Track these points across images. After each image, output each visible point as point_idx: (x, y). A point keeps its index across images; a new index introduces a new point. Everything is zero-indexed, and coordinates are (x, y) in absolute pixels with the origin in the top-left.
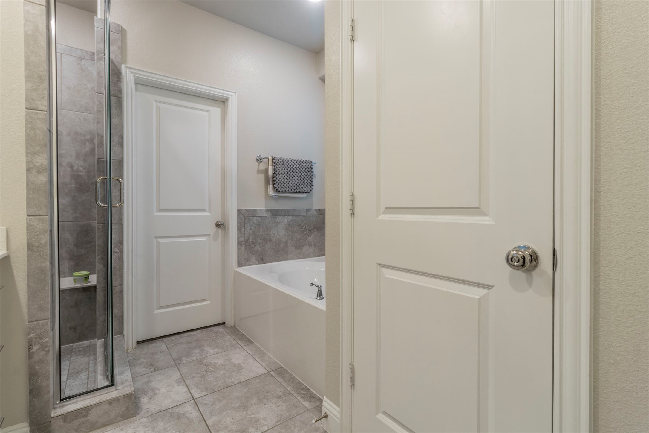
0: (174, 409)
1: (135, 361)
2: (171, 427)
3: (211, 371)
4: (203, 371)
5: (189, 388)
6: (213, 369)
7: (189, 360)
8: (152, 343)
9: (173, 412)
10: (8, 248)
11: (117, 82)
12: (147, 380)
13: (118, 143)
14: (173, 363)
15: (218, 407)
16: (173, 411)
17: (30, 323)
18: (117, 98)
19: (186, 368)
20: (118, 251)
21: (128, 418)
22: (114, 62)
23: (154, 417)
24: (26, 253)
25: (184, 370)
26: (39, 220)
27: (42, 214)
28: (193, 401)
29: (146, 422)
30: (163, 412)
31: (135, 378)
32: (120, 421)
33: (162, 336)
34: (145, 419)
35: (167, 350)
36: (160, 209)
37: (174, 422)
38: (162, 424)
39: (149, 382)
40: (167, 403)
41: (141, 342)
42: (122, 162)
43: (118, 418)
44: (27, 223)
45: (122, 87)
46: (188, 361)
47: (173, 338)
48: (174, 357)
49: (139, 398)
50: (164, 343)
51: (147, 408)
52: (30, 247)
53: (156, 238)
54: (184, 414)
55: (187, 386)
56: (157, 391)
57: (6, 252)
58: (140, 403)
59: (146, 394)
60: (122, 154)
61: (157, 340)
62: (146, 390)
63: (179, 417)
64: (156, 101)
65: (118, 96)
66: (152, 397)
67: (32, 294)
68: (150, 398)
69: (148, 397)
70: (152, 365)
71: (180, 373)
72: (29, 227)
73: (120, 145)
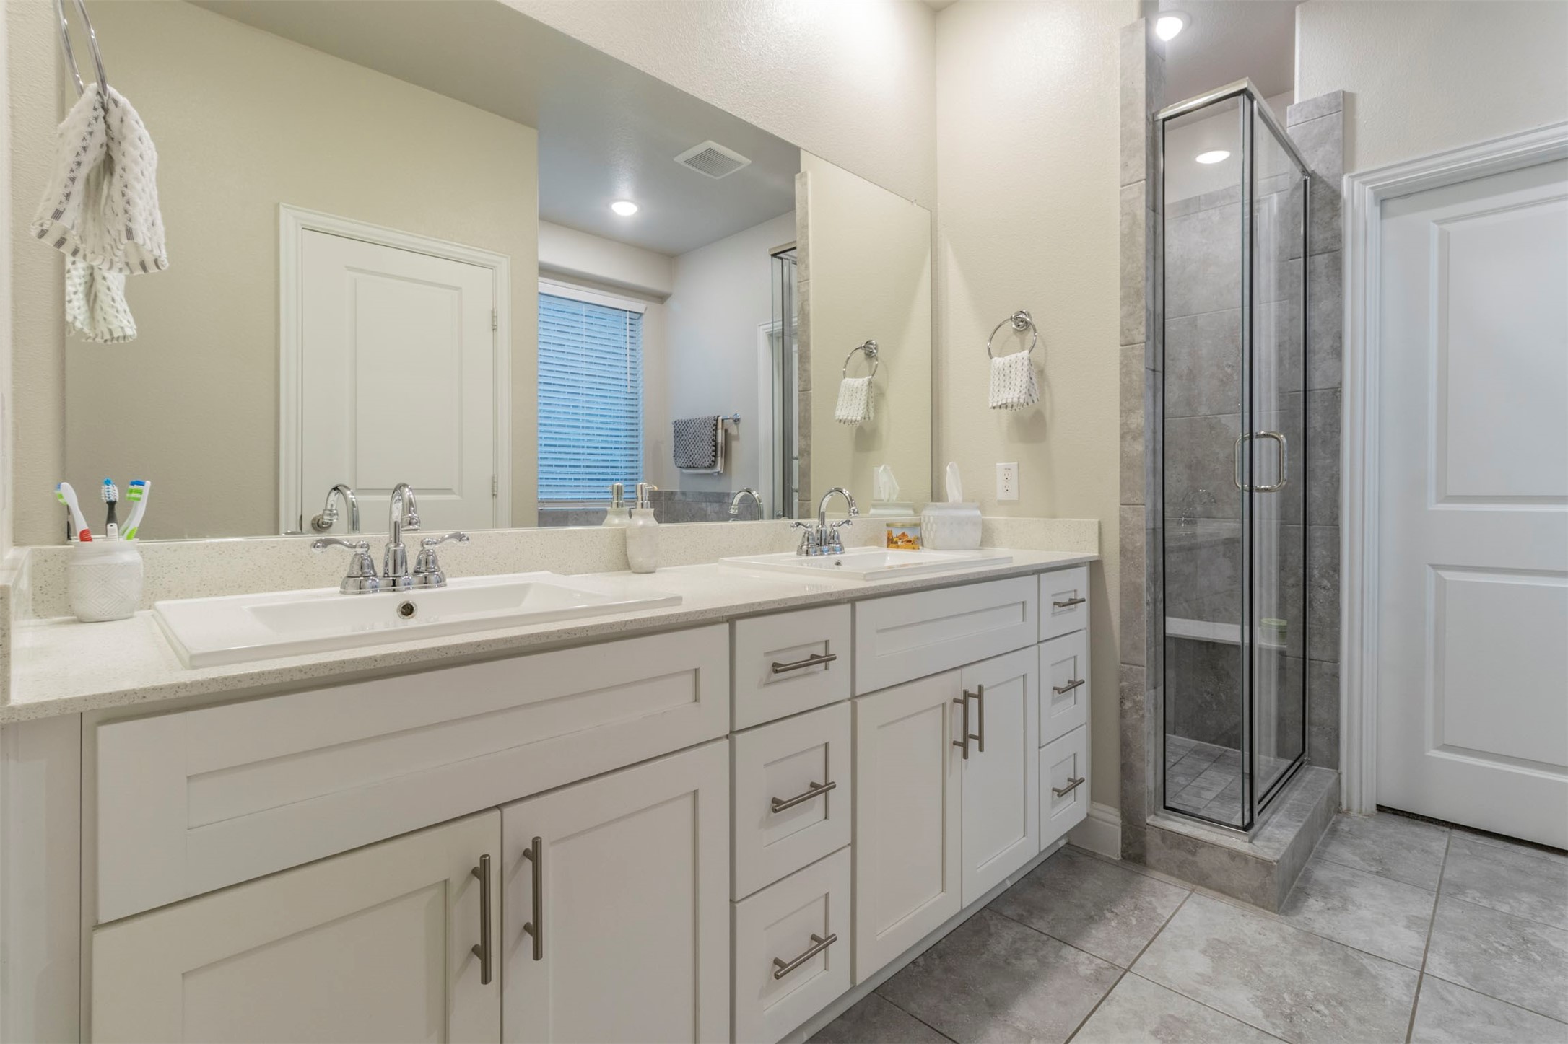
0: (1362, 955)
1: (1350, 836)
2: (1329, 974)
3: (1528, 959)
4: (1503, 945)
5: (1430, 947)
6: (1539, 958)
7: (1484, 903)
8: (1417, 825)
9: (1355, 959)
10: (1101, 550)
11: (1332, 218)
12: (1347, 878)
13: (1332, 352)
14: (1434, 885)
15: (1472, 1026)
16: (1356, 957)
17: (1122, 665)
18: (1331, 254)
19: (1460, 911)
20: (1329, 585)
21: (1263, 907)
22: (1326, 179)
23: (1310, 938)
24: (1118, 560)
25: (1450, 912)
26: (1134, 510)
27: (1137, 502)
28: (1418, 974)
29: (1290, 935)
30: (1334, 943)
31: (1327, 863)
32: (1249, 902)
33: (1452, 824)
34: (1291, 930)
35: (1442, 855)
36: (1449, 494)
37: (1341, 972)
38: (1316, 958)
39: (1350, 884)
40: (1357, 937)
41: (1390, 811)
42: (1340, 391)
43: (1245, 894)
44: (1120, 515)
45: (1342, 226)
46: (1479, 902)
47: (1482, 841)
48: (1446, 876)
49: (1308, 895)
50: (1446, 839)
51: (1309, 919)
52: (1123, 551)
53: (1435, 567)
54: (1374, 977)
55: (1428, 940)
56: (1350, 907)
57: (1097, 554)
58: (1304, 902)
59: (1326, 898)
60: (1341, 372)
61: (1435, 826)
62: (1333, 891)
63: (1360, 972)
64: (1439, 222)
65: (1334, 249)
66: (1334, 909)
67: (1126, 621)
68: (1328, 909)
69: (1326, 904)
70: (1380, 861)
71: (1434, 911)
72: (1123, 520)
73: (1335, 356)
